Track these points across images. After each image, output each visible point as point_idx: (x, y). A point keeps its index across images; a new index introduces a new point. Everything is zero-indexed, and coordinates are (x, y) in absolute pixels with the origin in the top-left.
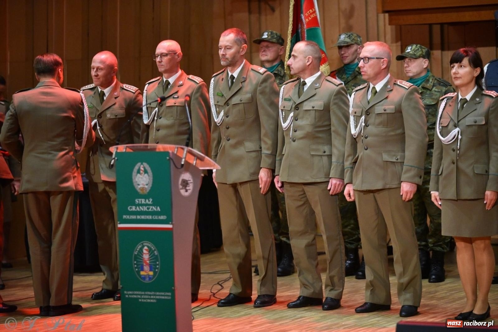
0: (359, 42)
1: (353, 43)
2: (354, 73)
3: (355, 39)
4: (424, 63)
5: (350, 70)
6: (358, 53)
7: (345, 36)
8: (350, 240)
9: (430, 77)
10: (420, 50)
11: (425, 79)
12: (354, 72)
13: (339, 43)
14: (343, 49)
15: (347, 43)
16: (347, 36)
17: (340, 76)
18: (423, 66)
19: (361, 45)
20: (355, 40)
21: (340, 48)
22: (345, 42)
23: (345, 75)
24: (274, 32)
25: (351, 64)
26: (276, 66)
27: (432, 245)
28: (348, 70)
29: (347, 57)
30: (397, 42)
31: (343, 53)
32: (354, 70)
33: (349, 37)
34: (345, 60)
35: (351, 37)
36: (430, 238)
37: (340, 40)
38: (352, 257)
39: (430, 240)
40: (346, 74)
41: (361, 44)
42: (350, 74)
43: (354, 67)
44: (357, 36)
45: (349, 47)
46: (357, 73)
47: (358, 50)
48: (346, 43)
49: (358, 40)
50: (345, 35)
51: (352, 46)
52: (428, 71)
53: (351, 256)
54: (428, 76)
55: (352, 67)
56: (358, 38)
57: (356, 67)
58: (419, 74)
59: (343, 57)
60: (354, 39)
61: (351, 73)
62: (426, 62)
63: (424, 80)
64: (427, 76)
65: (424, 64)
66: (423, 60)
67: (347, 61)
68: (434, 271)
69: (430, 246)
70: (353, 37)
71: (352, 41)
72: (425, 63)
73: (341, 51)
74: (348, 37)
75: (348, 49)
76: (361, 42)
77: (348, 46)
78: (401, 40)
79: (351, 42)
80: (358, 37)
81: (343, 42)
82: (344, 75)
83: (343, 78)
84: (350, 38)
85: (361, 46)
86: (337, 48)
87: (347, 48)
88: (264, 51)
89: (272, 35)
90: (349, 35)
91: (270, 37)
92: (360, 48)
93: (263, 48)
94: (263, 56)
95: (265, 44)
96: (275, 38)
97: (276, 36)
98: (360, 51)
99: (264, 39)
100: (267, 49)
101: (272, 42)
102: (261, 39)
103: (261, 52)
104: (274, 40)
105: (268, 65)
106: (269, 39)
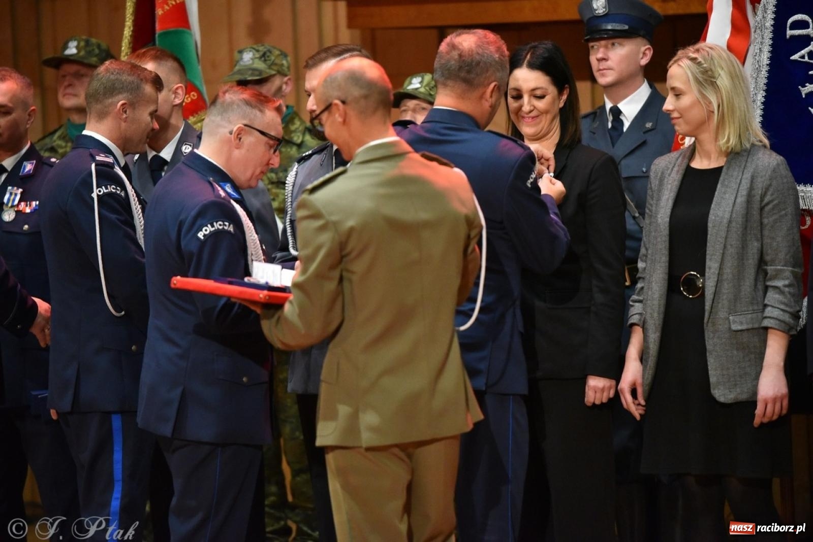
0: (285, 69)
1: (273, 72)
3: (277, 61)
6: (283, 94)
7: (254, 55)
13: (239, 72)
15: (260, 72)
16: (257, 55)
19: (291, 75)
20: (276, 64)
22: (253, 71)
24: (94, 41)
33: (264, 57)
35: (267, 58)
41: (288, 73)
44: (281, 54)
45: (265, 83)
47: (284, 87)
48: (257, 73)
49: (282, 65)
50: (254, 51)
51: (269, 80)
56: (282, 61)
60: (273, 64)
70: (273, 58)
71: (270, 67)
74: (260, 58)
76: (288, 68)
77: (261, 81)
79: (268, 71)
80: (281, 56)
81: (249, 70)
84: (265, 60)
85: (289, 79)
87: (258, 85)
88: (70, 85)
89: (88, 49)
90: (261, 53)
91: (82, 53)
92: (289, 82)
93: (67, 78)
94: (67, 96)
95: (72, 68)
96: (96, 56)
97: (97, 51)
98: (287, 89)
99: (72, 58)
100: (76, 82)
101: (90, 66)
102: (62, 55)
103: (63, 88)
104: (94, 60)
105: (78, 119)
106: (83, 58)
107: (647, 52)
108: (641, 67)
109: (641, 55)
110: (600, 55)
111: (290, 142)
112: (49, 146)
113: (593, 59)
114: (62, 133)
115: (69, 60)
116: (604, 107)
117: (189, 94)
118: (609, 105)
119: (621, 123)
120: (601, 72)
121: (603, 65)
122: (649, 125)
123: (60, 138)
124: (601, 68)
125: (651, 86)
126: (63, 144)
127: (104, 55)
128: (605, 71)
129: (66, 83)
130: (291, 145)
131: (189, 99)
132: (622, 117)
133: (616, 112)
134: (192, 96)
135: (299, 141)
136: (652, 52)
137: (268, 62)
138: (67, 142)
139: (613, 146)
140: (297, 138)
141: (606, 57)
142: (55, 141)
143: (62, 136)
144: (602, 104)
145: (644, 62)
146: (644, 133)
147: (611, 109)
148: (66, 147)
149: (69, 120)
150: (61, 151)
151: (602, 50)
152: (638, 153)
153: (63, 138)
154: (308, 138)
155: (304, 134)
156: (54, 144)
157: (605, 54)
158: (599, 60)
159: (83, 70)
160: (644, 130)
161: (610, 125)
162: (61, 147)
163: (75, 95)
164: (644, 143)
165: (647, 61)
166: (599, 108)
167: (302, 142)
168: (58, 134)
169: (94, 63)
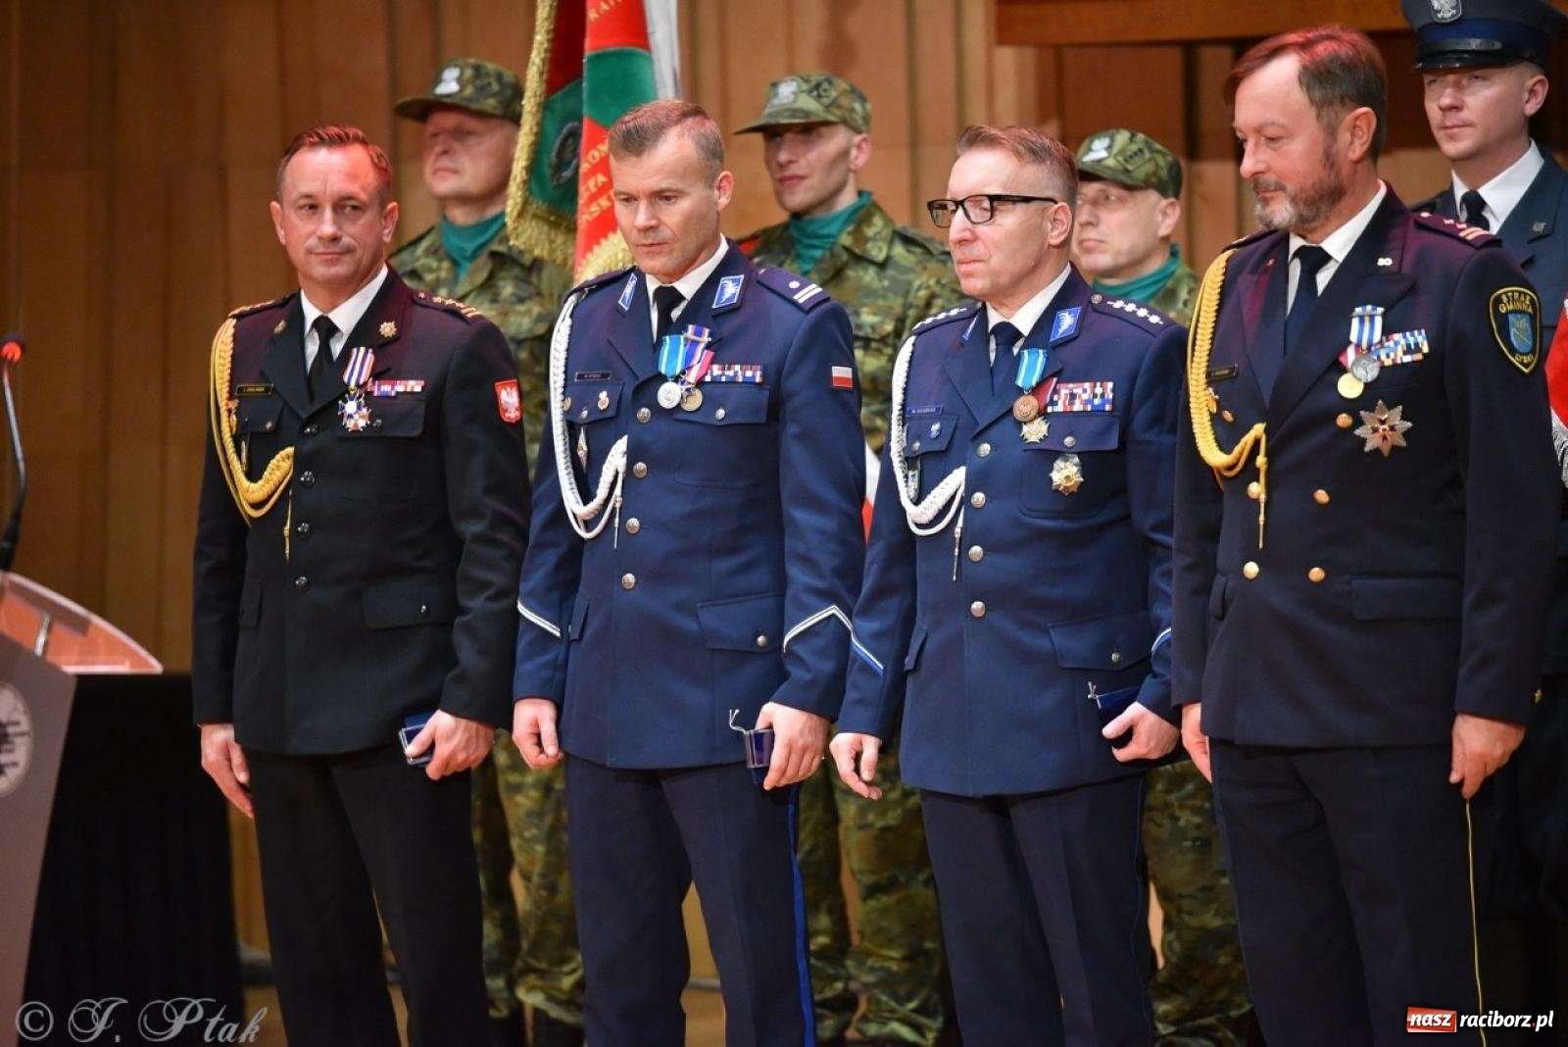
0: (858, 118)
1: (835, 121)
2: (833, 255)
3: (844, 101)
4: (1163, 216)
5: (815, 242)
6: (852, 167)
7: (798, 86)
9: (1178, 281)
10: (1147, 155)
11: (1160, 285)
12: (831, 249)
13: (771, 115)
14: (788, 140)
15: (807, 113)
16: (805, 87)
18: (1158, 227)
19: (868, 132)
20: (839, 106)
21: (774, 134)
22: (795, 112)
23: (791, 265)
24: (491, 67)
25: (819, 214)
26: (500, 222)
28: (807, 241)
29: (802, 178)
31: (782, 158)
33: (817, 90)
34: (792, 194)
35: (823, 93)
37: (776, 101)
40: (798, 257)
41: (864, 128)
42: (814, 260)
43: (832, 229)
44: (852, 92)
45: (813, 136)
46: (845, 257)
47: (854, 153)
48: (801, 115)
49: (853, 110)
50: (799, 80)
51: (825, 130)
52: (1174, 254)
54: (1173, 273)
55: (825, 231)
56: (852, 103)
58: (1136, 262)
59: (782, 181)
60: (834, 103)
61: (818, 253)
62: (1170, 211)
63: (1153, 289)
64: (1165, 275)
65: (1160, 218)
66: (1157, 203)
67: (799, 199)
69: (1163, 1032)
70: (834, 95)
71: (827, 108)
72: (1165, 214)
73: (777, 154)
74: (812, 95)
75: (808, 141)
76: (866, 119)
77: (809, 129)
79: (822, 113)
80: (853, 96)
81: (788, 109)
82: (788, 262)
84: (819, 96)
85: (865, 140)
87: (801, 138)
88: (445, 152)
89: (479, 83)
90: (813, 84)
91: (469, 91)
92: (864, 145)
93: (441, 138)
94: (439, 174)
95: (448, 120)
96: (494, 95)
97: (495, 86)
98: (859, 158)
99: (446, 99)
100: (457, 146)
101: (481, 115)
102: (430, 97)
103: (432, 157)
104: (490, 104)
105: (460, 216)
106: (469, 99)
107: (1538, 90)
108: (1526, 119)
109: (1526, 96)
110: (1445, 101)
111: (861, 259)
112: (408, 267)
113: (1433, 105)
114: (432, 244)
115: (444, 105)
116: (1451, 192)
118: (1460, 190)
119: (1485, 223)
120: (1449, 131)
121: (1453, 119)
122: (1539, 227)
123: (428, 252)
124: (1448, 123)
125: (1544, 153)
126: (434, 264)
128: (1455, 130)
129: (438, 149)
130: (865, 264)
132: (1486, 214)
133: (1476, 204)
135: (881, 257)
136: (1545, 89)
137: (825, 101)
138: (440, 260)
140: (878, 252)
141: (1459, 105)
142: (418, 259)
143: (432, 250)
144: (1447, 187)
145: (1532, 108)
146: (1530, 241)
147: (1465, 198)
148: (439, 269)
149: (446, 219)
150: (429, 277)
151: (1450, 90)
153: (433, 252)
154: (899, 250)
155: (891, 244)
156: (418, 264)
157: (1456, 98)
158: (1444, 110)
159: (471, 123)
160: (1531, 237)
162: (430, 270)
163: (455, 172)
164: (1531, 262)
165: (1538, 108)
166: (1441, 195)
167: (888, 258)
168: (425, 244)
169: (489, 109)
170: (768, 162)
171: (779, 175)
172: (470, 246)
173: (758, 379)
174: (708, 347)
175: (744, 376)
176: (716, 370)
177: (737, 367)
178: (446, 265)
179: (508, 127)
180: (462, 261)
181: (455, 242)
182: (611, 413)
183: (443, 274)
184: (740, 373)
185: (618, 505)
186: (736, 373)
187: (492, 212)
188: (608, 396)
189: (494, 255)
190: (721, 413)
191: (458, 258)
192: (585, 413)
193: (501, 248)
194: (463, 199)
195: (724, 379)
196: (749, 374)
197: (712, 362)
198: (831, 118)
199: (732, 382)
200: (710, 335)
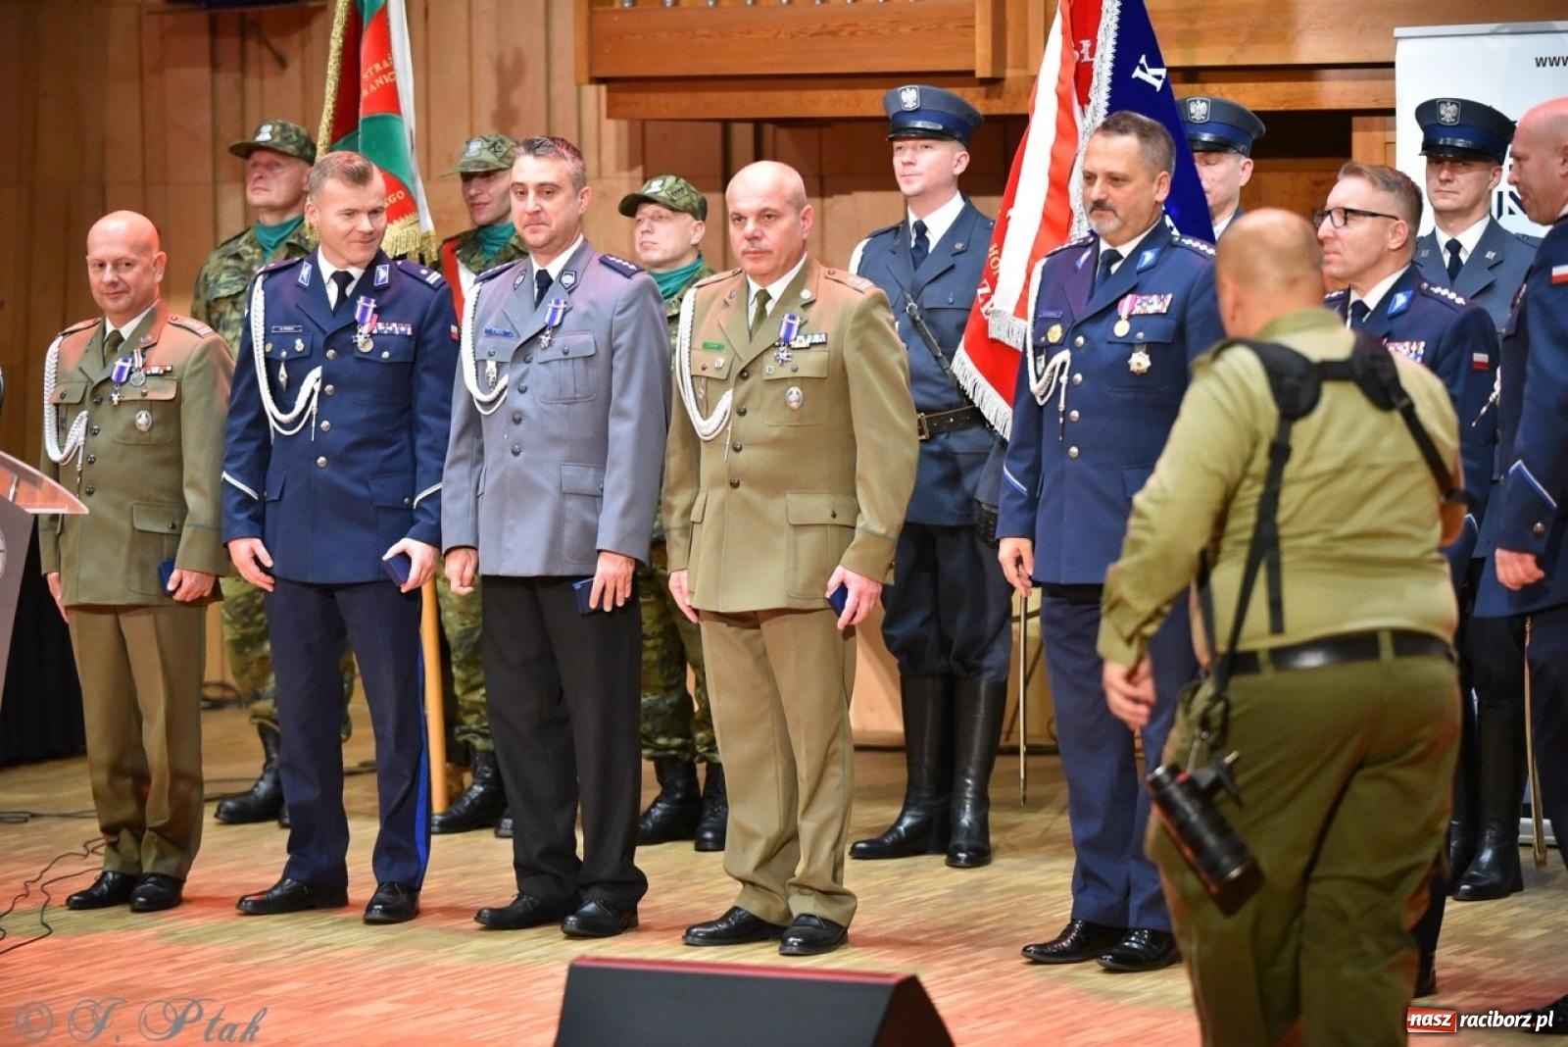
2: (504, 250)
5: (495, 242)
7: (482, 145)
8: (483, 728)
10: (686, 192)
11: (689, 276)
12: (505, 246)
13: (463, 165)
14: (476, 181)
15: (487, 164)
16: (486, 145)
17: (467, 257)
18: (692, 237)
20: (509, 157)
21: (467, 177)
22: (479, 162)
23: (479, 256)
24: (292, 125)
25: (497, 225)
26: (295, 224)
27: (705, 749)
28: (490, 241)
29: (486, 204)
30: (631, 166)
31: (473, 192)
32: (506, 243)
33: (494, 147)
34: (479, 214)
35: (497, 149)
36: (701, 729)
37: (467, 155)
38: (488, 775)
39: (700, 735)
40: (484, 250)
42: (494, 253)
43: (505, 234)
45: (492, 177)
46: (513, 252)
48: (483, 165)
50: (484, 141)
51: (500, 173)
52: (700, 256)
53: (486, 772)
54: (697, 269)
55: (501, 234)
57: (511, 235)
59: (474, 204)
60: (505, 155)
61: (496, 249)
62: (698, 229)
64: (693, 269)
65: (692, 232)
66: (691, 222)
67: (484, 217)
68: (712, 819)
69: (701, 751)
70: (505, 149)
71: (501, 159)
72: (695, 230)
73: (469, 189)
74: (489, 148)
75: (488, 182)
77: (489, 175)
78: (644, 162)
79: (496, 163)
81: (475, 161)
82: (477, 254)
83: (473, 264)
84: (495, 151)
86: (458, 177)
87: (484, 179)
88: (261, 177)
89: (284, 135)
90: (491, 143)
91: (277, 140)
93: (258, 168)
94: (257, 191)
95: (263, 157)
96: (293, 143)
97: (295, 138)
99: (263, 144)
100: (268, 174)
101: (284, 154)
102: (253, 142)
103: (252, 180)
104: (290, 148)
105: (270, 220)
106: (277, 145)
107: (963, 159)
108: (955, 176)
109: (955, 162)
110: (906, 158)
112: (234, 252)
113: (898, 161)
114: (250, 237)
115: (261, 148)
116: (906, 221)
117: (395, 192)
118: (913, 219)
119: (927, 242)
120: (907, 179)
121: (909, 170)
122: (959, 246)
123: (246, 242)
124: (906, 173)
125: (964, 199)
126: (251, 250)
127: (303, 142)
128: (910, 177)
129: (256, 176)
131: (395, 199)
132: (927, 235)
133: (921, 229)
134: (398, 196)
136: (968, 159)
137: (497, 155)
138: (254, 247)
139: (916, 270)
141: (913, 161)
142: (240, 246)
143: (249, 241)
144: (905, 218)
145: (959, 170)
146: (954, 255)
147: (915, 225)
148: (253, 253)
149: (258, 222)
150: (247, 258)
151: (909, 152)
152: (943, 280)
153: (251, 242)
156: (240, 250)
157: (912, 157)
158: (904, 164)
159: (277, 160)
160: (953, 252)
161: (913, 244)
163: (267, 191)
164: (952, 267)
165: (962, 170)
166: (903, 222)
168: (245, 237)
169: (290, 151)
170: (464, 192)
171: (470, 202)
172: (274, 240)
173: (409, 333)
174: (375, 311)
175: (399, 330)
176: (380, 326)
177: (395, 325)
178: (258, 250)
179: (302, 164)
180: (269, 249)
181: (264, 236)
182: (307, 353)
183: (256, 257)
184: (397, 329)
185: (314, 413)
186: (394, 328)
187: (291, 216)
188: (303, 342)
189: (290, 245)
190: (386, 355)
191: (266, 247)
192: (284, 354)
193: (294, 241)
194: (271, 208)
195: (386, 332)
196: (403, 329)
197: (377, 321)
198: (503, 166)
199: (391, 334)
200: (375, 303)
